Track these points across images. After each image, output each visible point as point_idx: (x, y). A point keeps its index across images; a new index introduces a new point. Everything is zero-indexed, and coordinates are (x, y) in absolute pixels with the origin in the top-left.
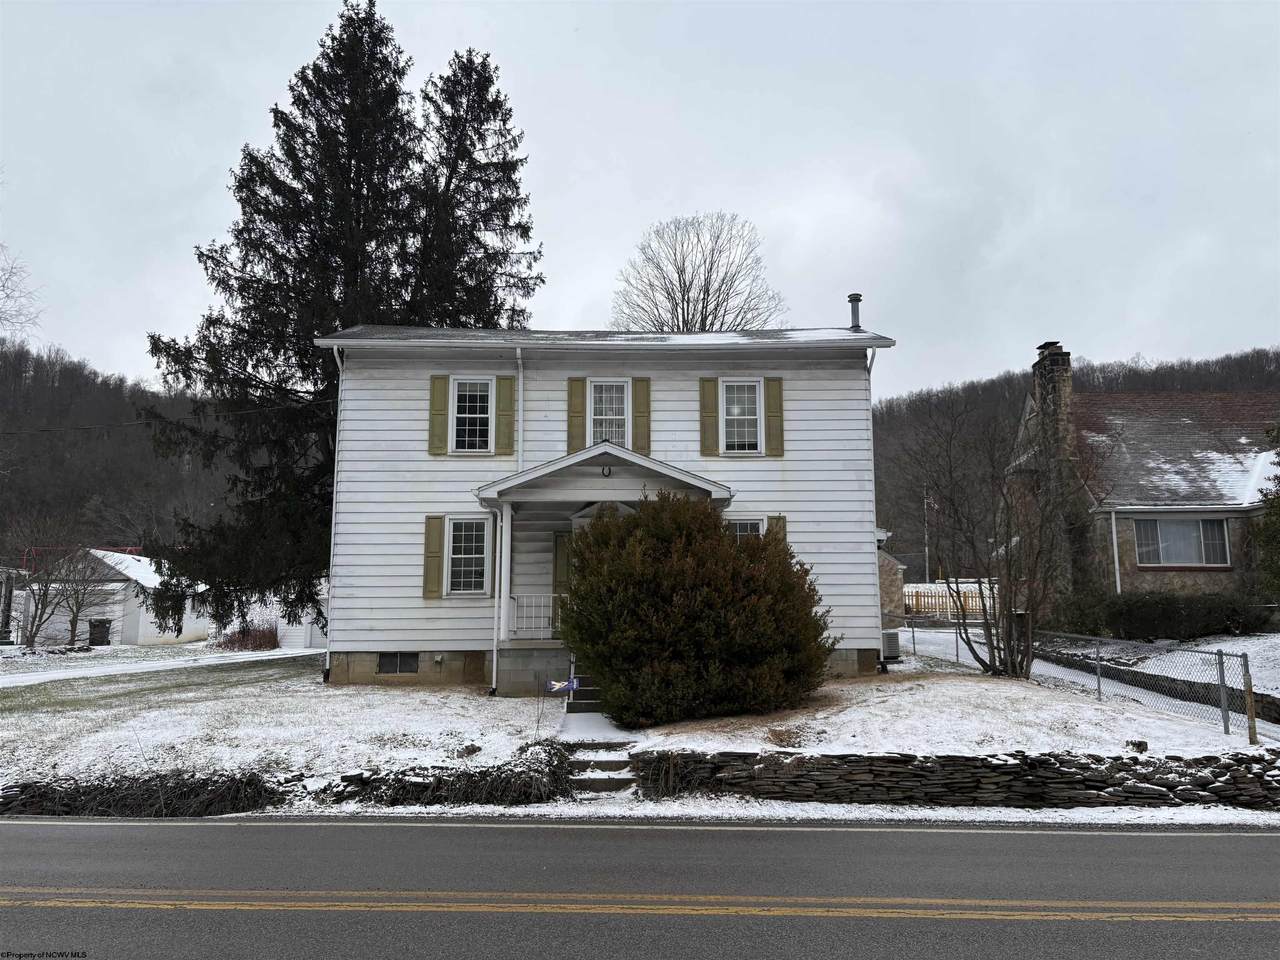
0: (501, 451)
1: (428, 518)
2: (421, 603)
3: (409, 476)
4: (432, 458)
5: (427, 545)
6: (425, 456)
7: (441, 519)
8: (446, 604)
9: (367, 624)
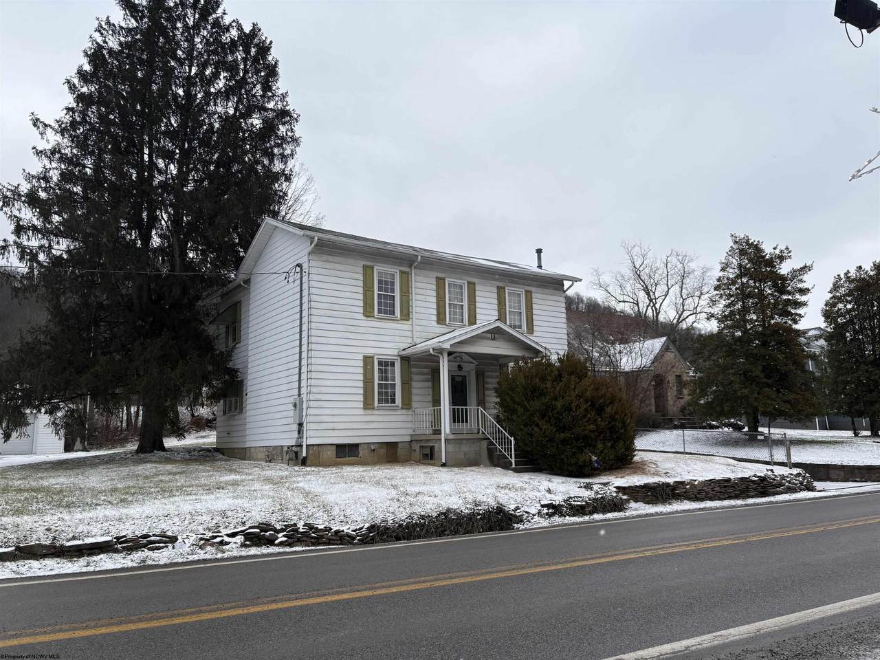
0: (403, 318)
1: (365, 357)
2: (362, 412)
3: (352, 329)
4: (365, 318)
5: (365, 375)
6: (361, 316)
7: (372, 357)
8: (376, 412)
9: (331, 426)
